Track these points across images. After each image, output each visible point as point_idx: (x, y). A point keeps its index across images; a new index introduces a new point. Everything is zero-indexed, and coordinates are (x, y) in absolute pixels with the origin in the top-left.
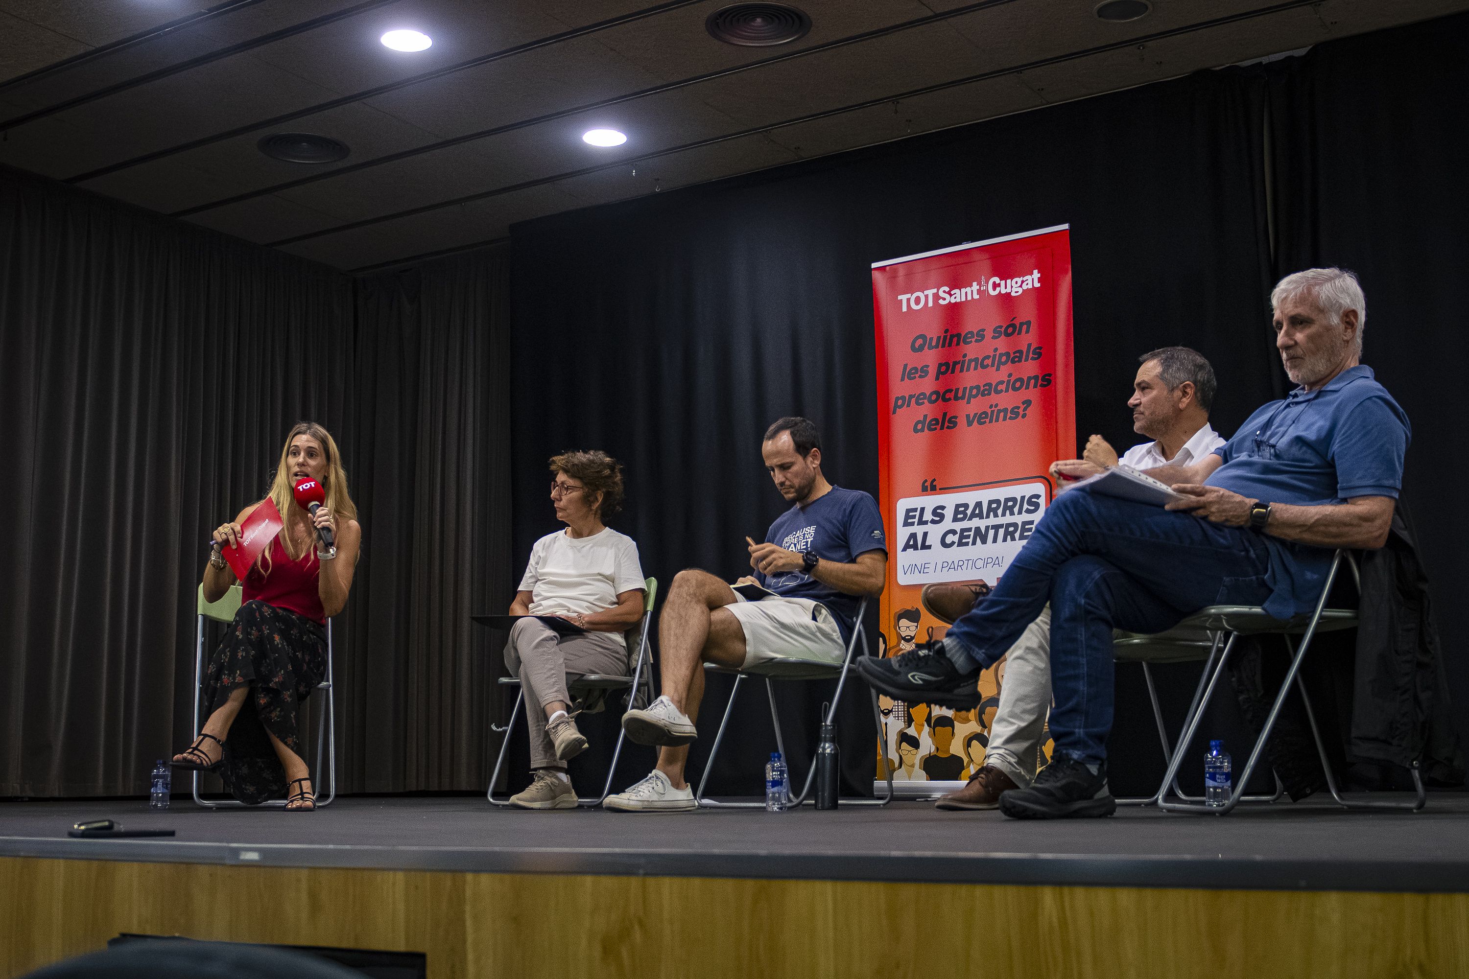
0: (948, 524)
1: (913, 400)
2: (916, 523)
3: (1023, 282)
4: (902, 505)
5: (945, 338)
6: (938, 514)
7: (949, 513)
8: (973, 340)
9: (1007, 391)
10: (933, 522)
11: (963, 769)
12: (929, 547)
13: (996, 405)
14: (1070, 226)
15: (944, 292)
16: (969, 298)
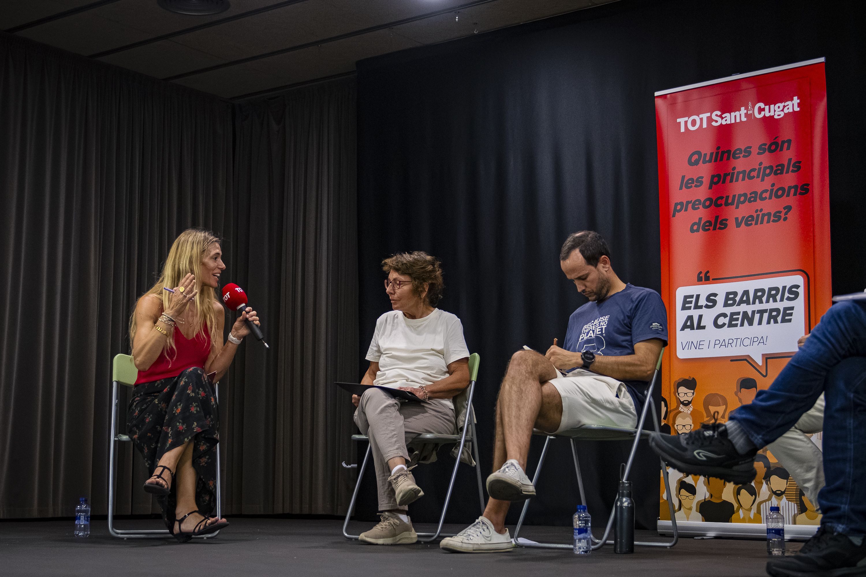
0: (719, 308)
1: (690, 206)
2: (692, 308)
3: (784, 106)
4: (681, 293)
5: (717, 154)
6: (711, 300)
7: (720, 300)
8: (741, 155)
9: (770, 198)
10: (707, 307)
11: (733, 512)
12: (704, 327)
13: (761, 210)
14: (826, 60)
15: (717, 115)
16: (738, 120)
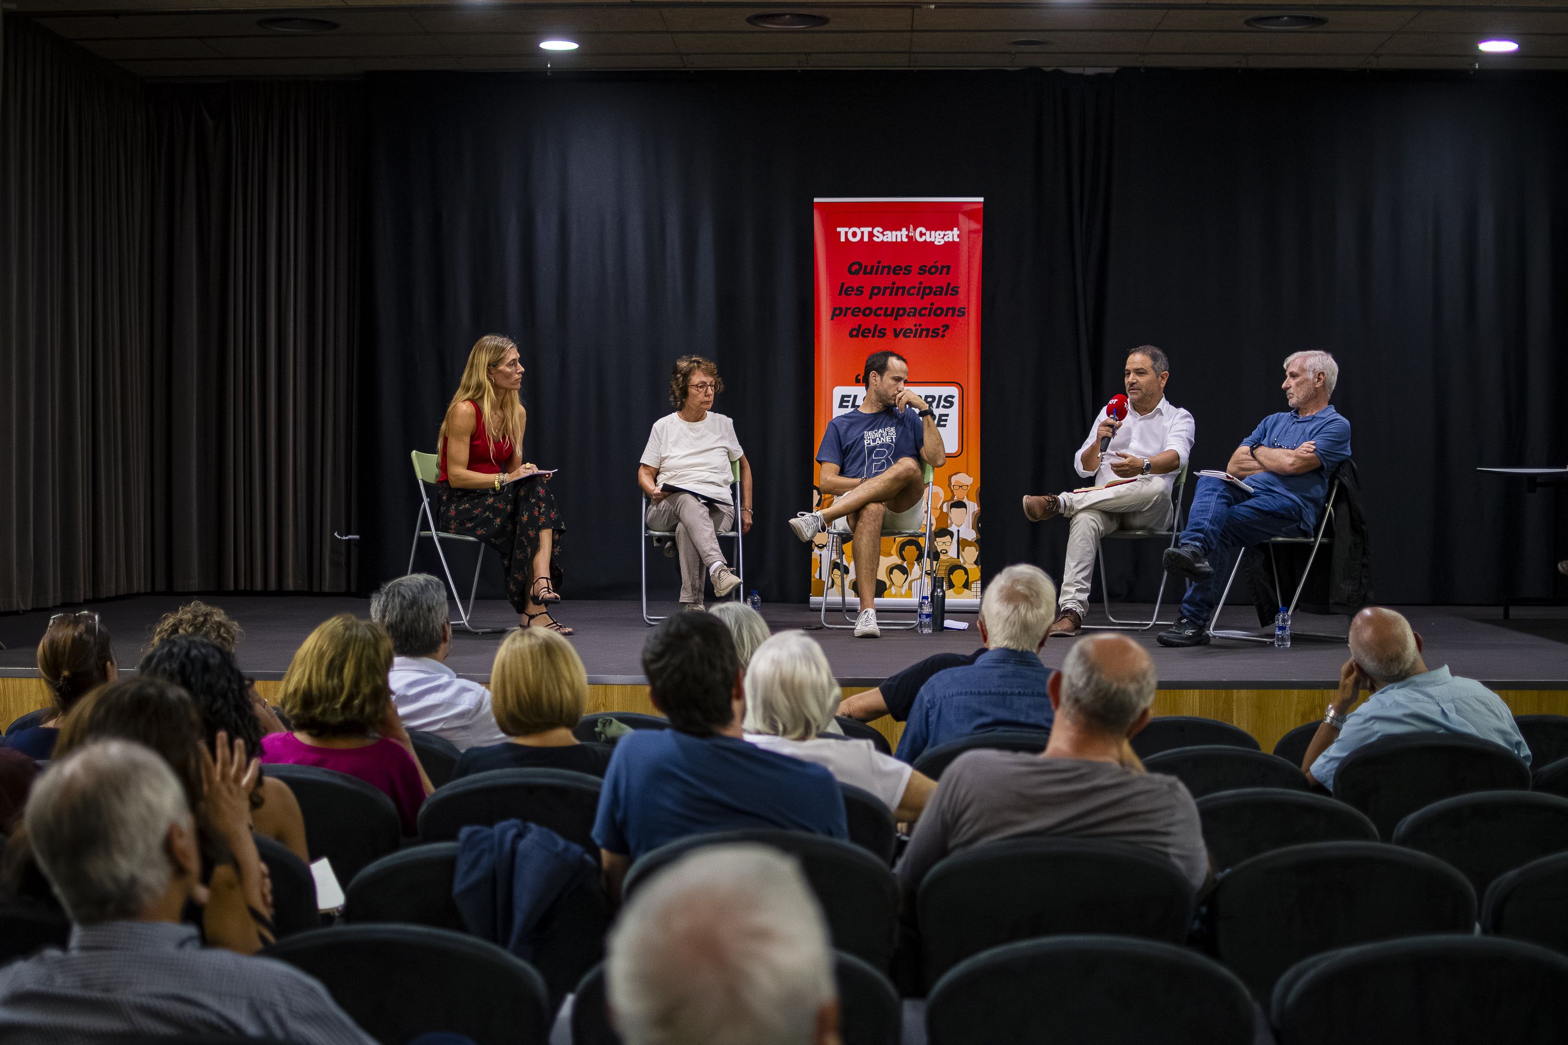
1: (849, 312)
2: (850, 407)
3: (945, 235)
4: (836, 395)
5: (878, 267)
8: (901, 272)
9: (929, 315)
11: (886, 589)
13: (920, 325)
14: (985, 200)
15: (878, 231)
16: (899, 240)
